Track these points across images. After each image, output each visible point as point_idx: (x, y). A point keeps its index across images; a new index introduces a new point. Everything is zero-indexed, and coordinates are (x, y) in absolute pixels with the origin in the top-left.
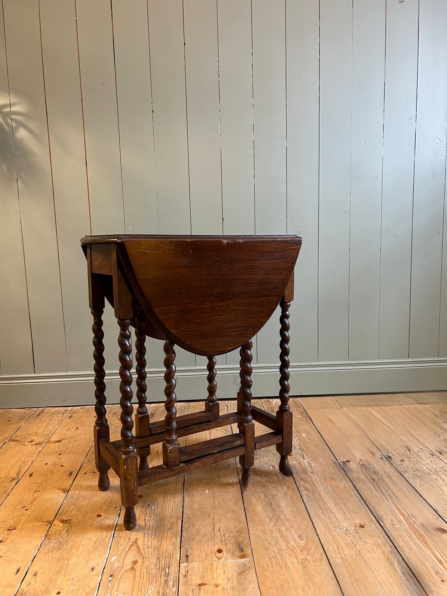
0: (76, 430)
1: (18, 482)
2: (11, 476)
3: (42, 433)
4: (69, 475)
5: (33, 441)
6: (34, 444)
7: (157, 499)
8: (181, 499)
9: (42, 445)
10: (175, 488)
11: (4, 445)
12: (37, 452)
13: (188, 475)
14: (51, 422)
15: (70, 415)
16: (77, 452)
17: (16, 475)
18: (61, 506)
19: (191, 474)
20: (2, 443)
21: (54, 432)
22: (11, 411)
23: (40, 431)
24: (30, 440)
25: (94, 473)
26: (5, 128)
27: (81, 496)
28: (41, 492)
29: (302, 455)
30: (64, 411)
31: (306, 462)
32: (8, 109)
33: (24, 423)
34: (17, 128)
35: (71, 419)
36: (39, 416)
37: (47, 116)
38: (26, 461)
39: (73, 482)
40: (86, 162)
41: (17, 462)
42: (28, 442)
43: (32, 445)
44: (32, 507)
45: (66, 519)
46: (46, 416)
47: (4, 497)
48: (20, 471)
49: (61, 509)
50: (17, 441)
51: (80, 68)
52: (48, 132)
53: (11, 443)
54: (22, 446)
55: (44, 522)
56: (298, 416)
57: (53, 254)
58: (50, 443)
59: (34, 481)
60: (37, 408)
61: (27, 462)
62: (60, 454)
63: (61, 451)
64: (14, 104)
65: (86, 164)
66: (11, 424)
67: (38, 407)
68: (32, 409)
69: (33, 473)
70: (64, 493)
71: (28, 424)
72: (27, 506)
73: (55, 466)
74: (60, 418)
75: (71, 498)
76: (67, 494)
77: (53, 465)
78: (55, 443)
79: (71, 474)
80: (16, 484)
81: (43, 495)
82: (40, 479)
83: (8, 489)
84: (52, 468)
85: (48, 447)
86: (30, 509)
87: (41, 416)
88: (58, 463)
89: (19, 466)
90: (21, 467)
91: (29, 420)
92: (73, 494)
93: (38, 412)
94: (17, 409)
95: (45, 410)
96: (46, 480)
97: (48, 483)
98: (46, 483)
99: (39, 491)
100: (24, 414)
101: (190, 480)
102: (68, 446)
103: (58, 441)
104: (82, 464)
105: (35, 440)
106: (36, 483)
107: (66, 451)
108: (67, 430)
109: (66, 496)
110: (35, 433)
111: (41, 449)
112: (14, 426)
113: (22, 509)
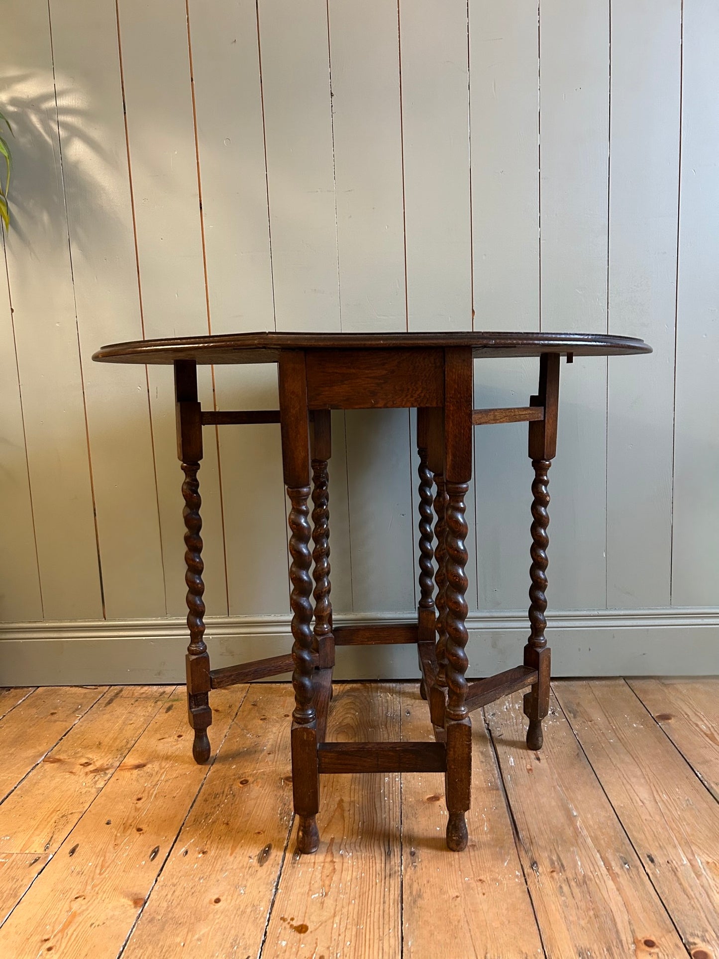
0: (178, 741)
1: (44, 868)
2: (33, 851)
3: (109, 745)
4: (150, 857)
5: (91, 764)
6: (91, 772)
7: (340, 938)
8: (397, 943)
9: (106, 774)
10: (381, 908)
11: (32, 769)
12: (94, 790)
13: (409, 869)
14: (131, 720)
15: (170, 704)
16: (174, 795)
17: (43, 849)
18: (125, 945)
19: (415, 867)
20: (31, 764)
21: (133, 742)
22: (61, 692)
23: (107, 739)
24: (84, 761)
25: (204, 853)
26: (45, 141)
27: (172, 919)
28: (86, 900)
30: (158, 695)
32: (52, 104)
33: (79, 719)
34: (68, 140)
35: (170, 713)
36: (111, 705)
37: (125, 113)
38: (70, 813)
39: (159, 876)
40: (201, 204)
41: (51, 814)
42: (81, 765)
43: (86, 774)
44: (63, 940)
46: (123, 706)
47: (9, 908)
48: (53, 838)
49: (123, 954)
50: (59, 761)
51: (188, 14)
53: (48, 766)
54: (67, 775)
56: (635, 726)
57: (138, 387)
58: (122, 770)
59: (78, 869)
60: (108, 687)
61: (69, 816)
62: (139, 799)
63: (143, 789)
64: (63, 93)
65: (201, 208)
66: (55, 721)
67: (111, 685)
68: (100, 689)
69: (77, 845)
70: (135, 907)
71: (86, 722)
72: (52, 937)
73: (126, 830)
74: (150, 711)
75: (149, 922)
76: (142, 911)
77: (122, 827)
78: (131, 769)
79: (156, 852)
80: (39, 874)
81: (90, 909)
82: (90, 864)
83: (20, 887)
84: (119, 835)
85: (117, 780)
86: (57, 948)
87: (114, 705)
88: (133, 821)
89: (54, 825)
90: (56, 828)
91: (91, 714)
92: (155, 912)
93: (108, 696)
94: (71, 686)
95: (123, 692)
96: (102, 867)
97: (106, 875)
98: (100, 874)
99: (83, 897)
100: (83, 698)
101: (415, 886)
102: (158, 779)
103: (139, 767)
104: (181, 829)
105: (95, 760)
106: (81, 873)
107: (151, 792)
108: (160, 739)
109: (140, 915)
110: (97, 743)
111: (103, 783)
112: (60, 727)
113: (41, 946)
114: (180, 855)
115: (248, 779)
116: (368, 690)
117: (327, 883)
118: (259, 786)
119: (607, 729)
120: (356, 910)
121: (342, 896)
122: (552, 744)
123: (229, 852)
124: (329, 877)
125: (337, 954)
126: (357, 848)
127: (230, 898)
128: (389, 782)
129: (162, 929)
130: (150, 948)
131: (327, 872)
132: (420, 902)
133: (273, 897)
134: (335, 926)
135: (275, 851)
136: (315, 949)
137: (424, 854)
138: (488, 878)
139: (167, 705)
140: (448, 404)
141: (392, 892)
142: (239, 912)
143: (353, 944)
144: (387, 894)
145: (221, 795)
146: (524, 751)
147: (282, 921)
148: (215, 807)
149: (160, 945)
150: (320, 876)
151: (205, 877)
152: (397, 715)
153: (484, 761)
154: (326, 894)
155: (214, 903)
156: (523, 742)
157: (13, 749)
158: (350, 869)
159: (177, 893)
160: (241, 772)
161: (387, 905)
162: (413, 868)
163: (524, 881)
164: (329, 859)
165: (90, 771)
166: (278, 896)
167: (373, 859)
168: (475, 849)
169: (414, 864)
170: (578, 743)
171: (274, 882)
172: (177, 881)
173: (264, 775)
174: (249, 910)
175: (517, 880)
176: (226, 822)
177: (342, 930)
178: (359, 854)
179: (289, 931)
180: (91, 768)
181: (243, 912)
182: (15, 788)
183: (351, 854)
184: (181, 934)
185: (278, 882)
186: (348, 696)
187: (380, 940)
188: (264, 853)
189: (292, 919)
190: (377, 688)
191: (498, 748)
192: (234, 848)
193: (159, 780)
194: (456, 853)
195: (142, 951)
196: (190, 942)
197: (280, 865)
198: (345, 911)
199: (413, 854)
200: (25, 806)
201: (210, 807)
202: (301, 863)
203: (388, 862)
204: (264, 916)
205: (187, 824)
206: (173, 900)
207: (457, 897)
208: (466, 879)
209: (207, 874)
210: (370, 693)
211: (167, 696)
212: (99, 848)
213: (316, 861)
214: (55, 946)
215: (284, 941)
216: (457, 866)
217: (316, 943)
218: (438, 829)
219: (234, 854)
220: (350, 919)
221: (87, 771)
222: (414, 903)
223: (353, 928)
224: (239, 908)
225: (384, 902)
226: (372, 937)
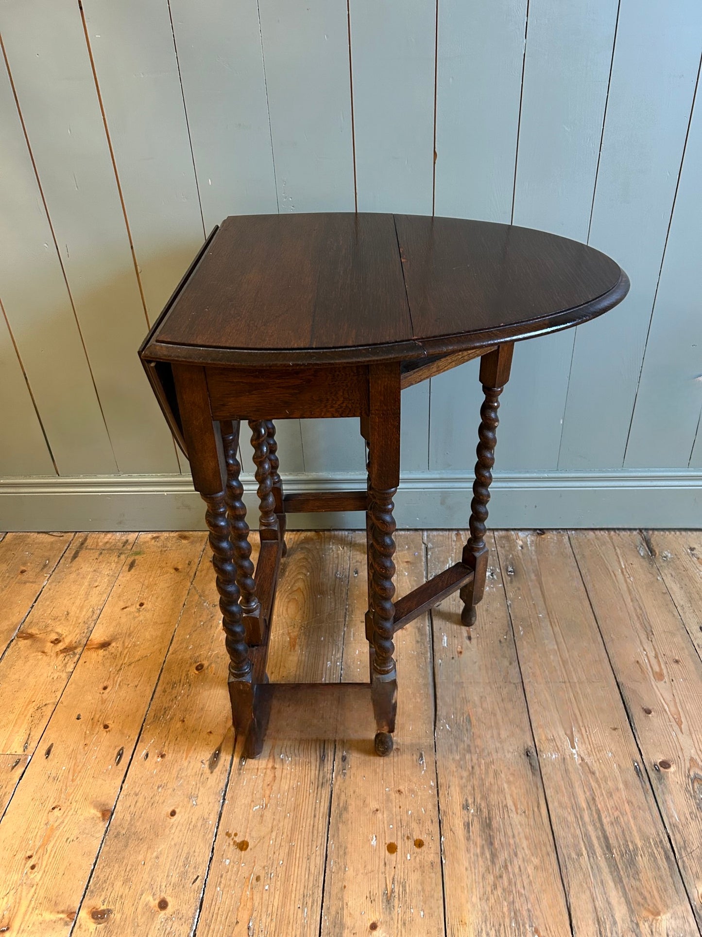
0: (139, 611)
1: (24, 771)
2: (13, 752)
3: (77, 615)
4: (116, 760)
5: (60, 641)
6: (62, 651)
7: (275, 856)
8: (322, 862)
9: (75, 654)
10: (312, 823)
11: (8, 647)
12: (64, 676)
13: (339, 777)
14: (96, 581)
15: (132, 558)
16: (137, 684)
17: (22, 749)
18: (96, 860)
19: (345, 774)
21: (99, 611)
22: (28, 540)
23: (74, 607)
24: (54, 636)
25: (162, 756)
27: (134, 833)
28: (62, 811)
29: (569, 732)
30: (121, 546)
31: (576, 755)
33: (48, 580)
35: (133, 570)
36: (77, 559)
38: (44, 704)
39: (123, 782)
41: (28, 705)
42: (52, 642)
43: (57, 654)
44: (44, 856)
45: (103, 908)
46: (88, 561)
48: (30, 736)
49: (94, 873)
50: (31, 636)
53: (23, 643)
54: (40, 655)
55: (63, 912)
57: (45, 245)
58: (89, 649)
59: (53, 775)
60: (73, 534)
61: (44, 708)
62: (105, 688)
63: (109, 675)
65: (81, 8)
66: (26, 582)
67: (76, 532)
68: (66, 536)
70: (104, 820)
71: (54, 584)
72: (35, 854)
73: (94, 727)
74: (113, 568)
75: (115, 837)
76: (110, 823)
77: (90, 723)
78: (97, 648)
79: (120, 754)
80: (20, 779)
81: (66, 821)
82: (64, 768)
83: (6, 793)
84: (88, 732)
85: (85, 662)
86: (40, 865)
87: (80, 560)
88: (100, 716)
89: (31, 719)
90: (33, 723)
91: (58, 573)
92: (120, 826)
93: (74, 546)
94: (39, 533)
95: (88, 541)
96: (74, 771)
97: (78, 781)
98: (73, 780)
99: (59, 808)
100: (50, 550)
101: (343, 797)
102: (121, 662)
103: (105, 645)
104: (143, 725)
105: (64, 636)
106: (56, 778)
107: (116, 679)
108: (123, 609)
109: (107, 828)
110: (66, 613)
111: (73, 666)
112: (30, 590)
113: (26, 864)
114: (142, 759)
115: (203, 662)
116: (321, 541)
117: (268, 792)
118: (213, 673)
120: (290, 825)
121: (279, 808)
122: (485, 618)
123: (185, 755)
124: (270, 786)
125: (271, 874)
126: (296, 751)
127: (183, 810)
128: (331, 666)
129: (126, 846)
130: (117, 866)
131: (269, 778)
132: (345, 815)
133: (220, 809)
134: (271, 842)
135: (224, 753)
136: (253, 868)
137: (355, 758)
138: (406, 789)
139: (130, 560)
141: (322, 804)
142: (191, 827)
143: (285, 863)
144: (318, 806)
145: (178, 684)
146: (458, 627)
147: (227, 837)
148: (173, 700)
149: (124, 863)
150: (262, 784)
151: (163, 785)
152: (345, 576)
153: (419, 640)
154: (266, 806)
155: (170, 816)
156: (457, 615)
158: (289, 776)
159: (139, 804)
160: (197, 654)
161: (317, 819)
162: (342, 776)
163: (436, 792)
164: (270, 765)
165: (60, 651)
166: (225, 808)
167: (309, 765)
168: (399, 753)
169: (344, 771)
170: (509, 618)
171: (222, 791)
172: (139, 789)
173: (218, 658)
174: (199, 824)
175: (430, 791)
176: (182, 719)
177: (277, 848)
178: (297, 758)
179: (232, 847)
180: (61, 646)
183: (290, 759)
184: (142, 851)
185: (226, 791)
186: (302, 549)
187: (308, 859)
188: (215, 757)
189: (236, 835)
190: (330, 538)
191: (434, 622)
192: (188, 750)
193: (122, 665)
194: (382, 758)
195: (109, 869)
196: (150, 860)
197: (228, 771)
199: (344, 759)
200: (4, 695)
201: (168, 699)
202: (246, 769)
203: (321, 769)
204: (212, 830)
205: (148, 720)
206: (135, 812)
207: (377, 810)
208: (387, 789)
209: (165, 781)
210: (323, 545)
211: (129, 547)
212: (71, 748)
213: (259, 765)
214: (37, 863)
215: (228, 859)
216: (380, 774)
217: (254, 862)
219: (188, 759)
220: (285, 836)
221: (58, 650)
222: (340, 817)
223: (287, 844)
224: (191, 822)
225: (315, 816)
226: (301, 855)
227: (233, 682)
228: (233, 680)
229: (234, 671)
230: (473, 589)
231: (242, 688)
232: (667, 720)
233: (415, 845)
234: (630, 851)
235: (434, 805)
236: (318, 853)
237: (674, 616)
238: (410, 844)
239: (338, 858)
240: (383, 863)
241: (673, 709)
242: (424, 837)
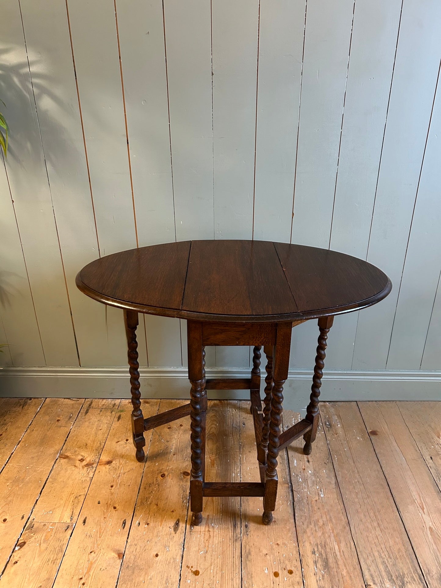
0: (126, 443)
1: (72, 532)
2: (65, 521)
3: (91, 446)
4: (122, 526)
5: (84, 460)
7: (214, 578)
8: (239, 582)
9: (93, 467)
10: (232, 561)
11: (55, 463)
12: (88, 479)
13: (244, 536)
14: (100, 426)
16: (129, 484)
17: (70, 520)
18: (118, 582)
19: (248, 535)
20: (53, 459)
21: (103, 443)
22: (59, 403)
23: (90, 441)
24: (80, 457)
25: (148, 524)
26: (25, 96)
27: (137, 566)
28: (96, 554)
30: (112, 407)
33: (73, 425)
35: (120, 421)
36: (88, 414)
37: (76, 79)
38: (79, 495)
39: (128, 538)
40: (128, 141)
41: (70, 495)
42: (79, 461)
43: (83, 467)
44: (89, 579)
46: (95, 415)
47: (60, 559)
48: (74, 513)
50: (67, 457)
51: (116, 11)
52: (79, 100)
53: (63, 461)
54: (73, 468)
56: (358, 438)
57: (93, 249)
58: (100, 465)
59: (89, 534)
60: (84, 399)
61: (79, 497)
62: (112, 486)
63: (113, 479)
64: (34, 63)
65: (128, 143)
66: (60, 426)
67: (86, 398)
68: (80, 401)
69: (86, 518)
70: (119, 559)
71: (77, 428)
72: (83, 577)
73: (108, 508)
74: (109, 419)
75: (127, 568)
76: (123, 560)
77: (106, 505)
78: (105, 464)
79: (124, 523)
80: (71, 536)
81: (99, 559)
82: (94, 530)
83: (63, 544)
84: (105, 511)
85: (99, 472)
86: (87, 583)
87: (90, 414)
88: (111, 502)
89: (72, 503)
90: (74, 505)
91: (78, 421)
92: (129, 562)
93: (86, 406)
94: (64, 398)
95: (93, 403)
96: (100, 532)
97: (102, 538)
98: (100, 537)
99: (94, 552)
100: (72, 408)
101: (248, 547)
102: (119, 472)
103: (109, 463)
104: (135, 507)
105: (86, 457)
106: (91, 536)
107: (117, 481)
108: (117, 442)
109: (122, 563)
110: (85, 444)
111: (92, 474)
112: (64, 431)
113: (79, 582)
114: (136, 525)
115: (165, 473)
116: (223, 405)
117: (207, 544)
118: (171, 479)
119: (345, 441)
120: (221, 562)
121: (214, 553)
122: (316, 451)
123: (160, 524)
124: (208, 541)
126: (220, 522)
127: (162, 553)
128: (234, 476)
129: (133, 573)
130: (129, 583)
131: (207, 537)
132: (249, 557)
133: (182, 553)
134: (212, 571)
135: (181, 523)
136: (203, 585)
137: (252, 526)
138: (281, 543)
139: (118, 415)
140: (278, 345)
141: (237, 551)
142: (167, 563)
143: (220, 582)
144: (235, 552)
145: (152, 485)
146: (302, 455)
147: (187, 568)
148: (150, 494)
149: (133, 582)
150: (203, 540)
151: (150, 540)
152: (238, 426)
153: (282, 462)
154: (207, 552)
155: (155, 557)
156: (301, 449)
157: (42, 448)
158: (217, 535)
159: (138, 550)
160: (161, 468)
161: (235, 559)
162: (246, 536)
163: (297, 545)
164: (207, 529)
165: (85, 465)
166: (184, 552)
167: (228, 529)
168: (276, 523)
169: (247, 533)
170: (329, 451)
171: (182, 544)
172: (137, 542)
173: (173, 470)
174: (172, 561)
175: (294, 544)
176: (156, 504)
177: (215, 573)
178: (221, 526)
179: (191, 574)
180: (84, 463)
181: (169, 563)
182: (49, 476)
183: (217, 526)
184: (142, 576)
185: (184, 544)
186: (212, 410)
187: (232, 580)
188: (176, 525)
189: (192, 567)
190: (228, 404)
191: (289, 453)
192: (162, 521)
193: (120, 473)
194: (267, 526)
195: (126, 585)
196: (147, 580)
197: (184, 533)
198: (216, 562)
199: (246, 526)
200: (56, 490)
201: (147, 493)
202: (194, 532)
203: (235, 531)
204: (179, 565)
205: (138, 504)
206: (136, 554)
207: (267, 554)
208: (271, 543)
209: (151, 538)
210: (224, 408)
211: (117, 408)
212: (97, 519)
213: (200, 529)
214: (85, 582)
215: (189, 580)
216: (267, 535)
217: (204, 582)
218: (258, 510)
219: (162, 526)
220: (218, 567)
221: (83, 465)
222: (247, 558)
223: (220, 572)
224: (167, 560)
225: (233, 557)
226: (228, 578)
227: (193, 481)
228: (193, 480)
229: (194, 475)
230: (311, 433)
231: (197, 484)
232: (416, 507)
233: (288, 572)
234: (401, 575)
235: (297, 552)
236: (237, 577)
237: (416, 451)
238: (286, 572)
239: (248, 580)
240: (272, 582)
241: (419, 501)
242: (293, 569)
